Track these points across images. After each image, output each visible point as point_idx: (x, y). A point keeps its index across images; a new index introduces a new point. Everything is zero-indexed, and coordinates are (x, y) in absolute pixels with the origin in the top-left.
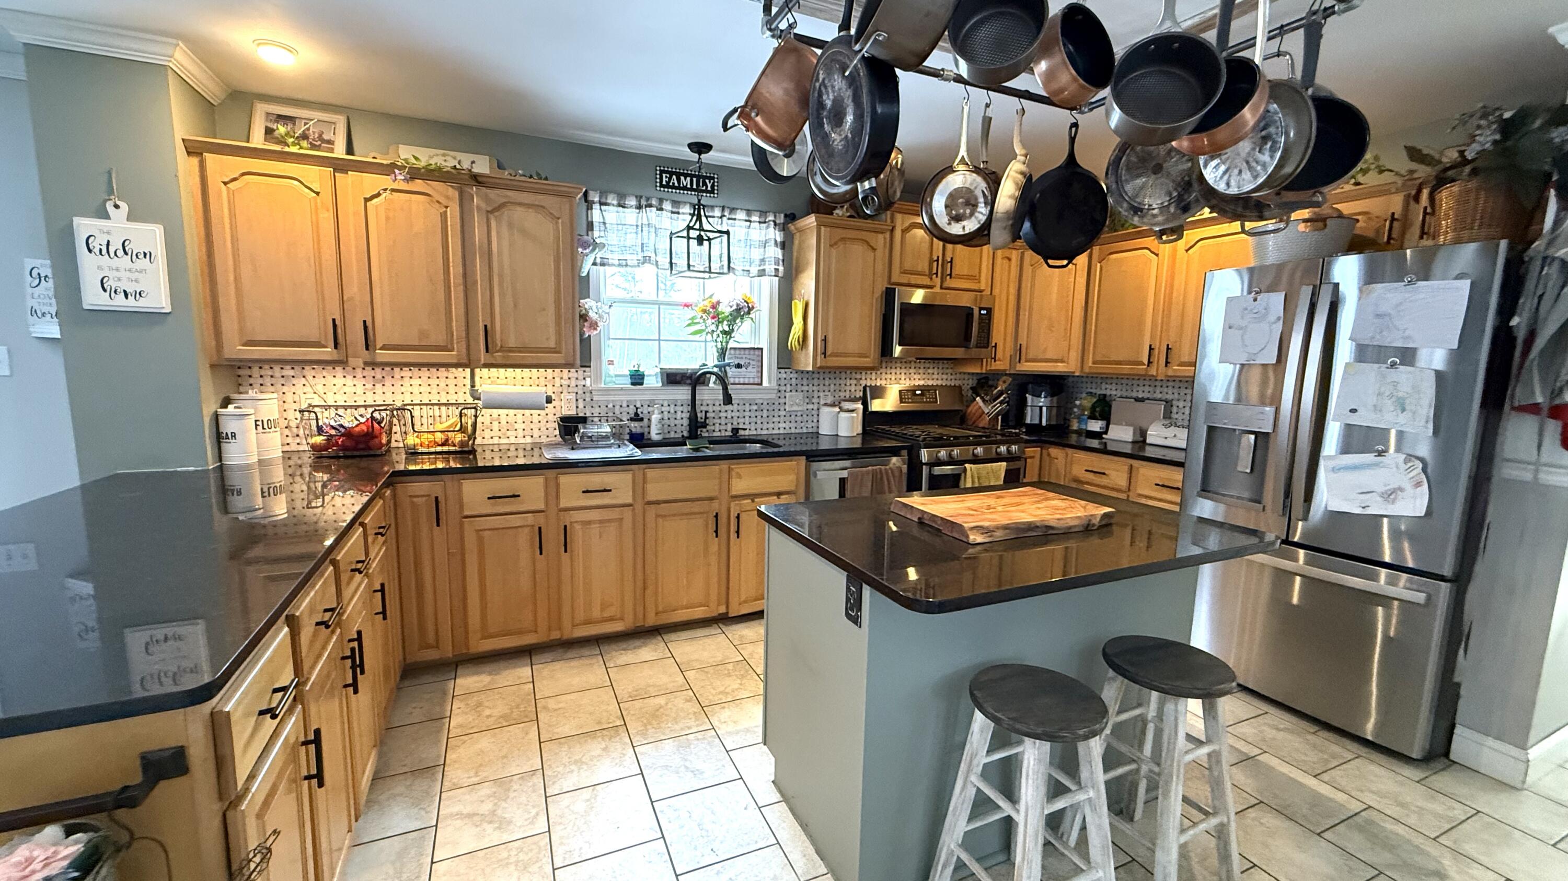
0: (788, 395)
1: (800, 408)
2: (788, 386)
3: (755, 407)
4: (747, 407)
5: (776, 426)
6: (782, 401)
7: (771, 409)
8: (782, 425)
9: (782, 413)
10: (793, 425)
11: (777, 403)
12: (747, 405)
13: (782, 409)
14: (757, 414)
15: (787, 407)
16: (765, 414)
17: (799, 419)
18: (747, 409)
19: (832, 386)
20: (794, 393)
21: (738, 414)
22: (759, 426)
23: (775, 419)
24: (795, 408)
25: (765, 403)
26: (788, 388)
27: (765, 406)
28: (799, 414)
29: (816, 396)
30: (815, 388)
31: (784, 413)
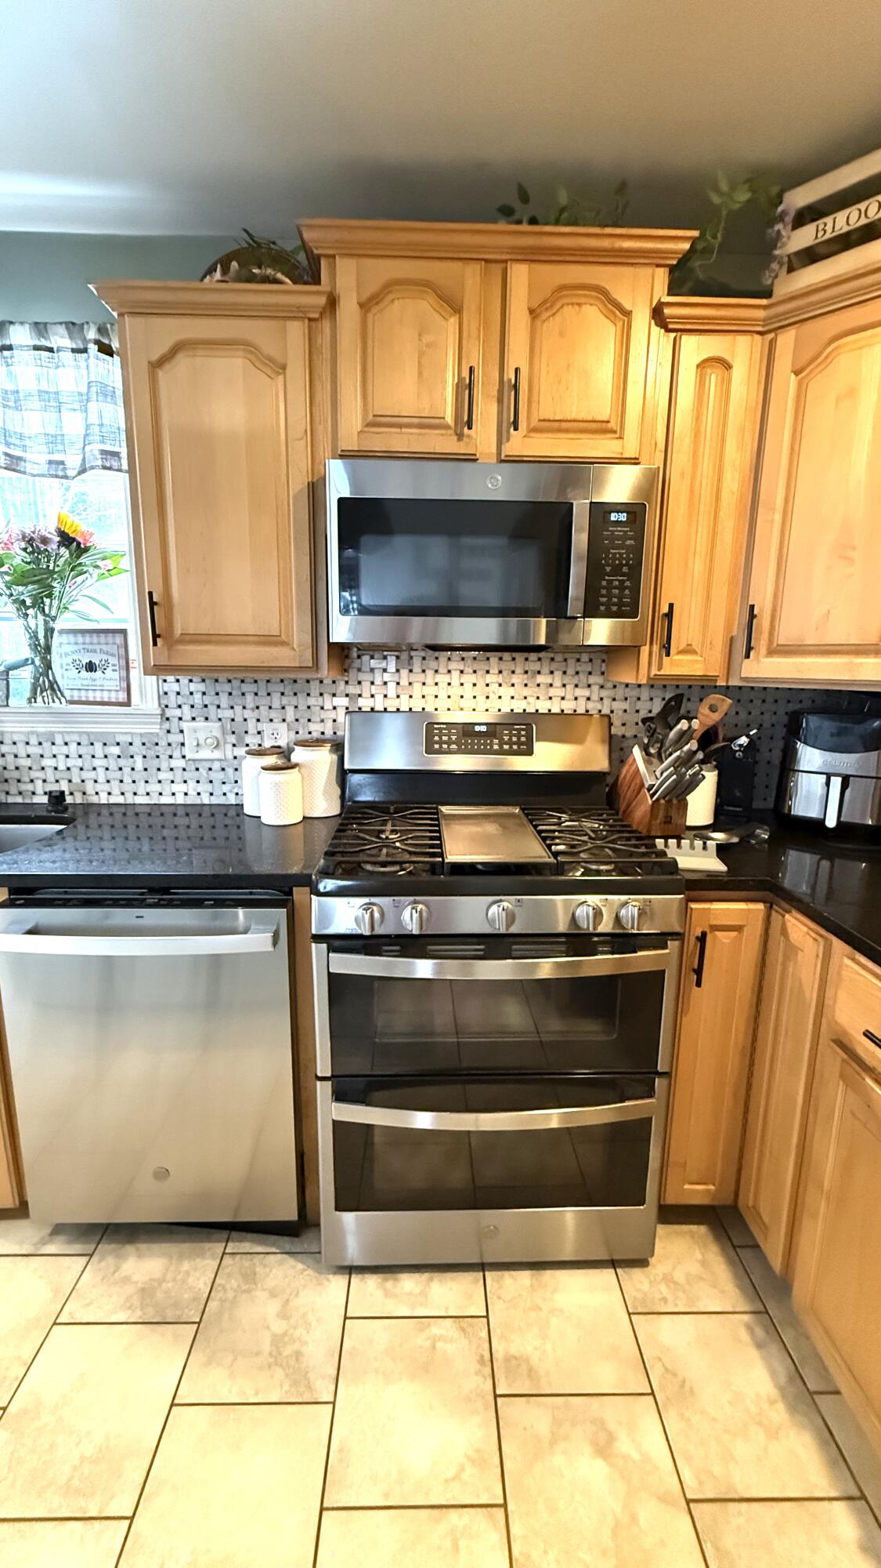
0: (185, 725)
1: (217, 754)
2: (186, 708)
3: (116, 750)
4: (98, 749)
5: (167, 788)
6: (175, 738)
7: (151, 753)
8: (179, 788)
9: (178, 763)
10: (204, 788)
11: (162, 743)
12: (98, 746)
13: (177, 754)
14: (122, 762)
15: (186, 751)
16: (139, 764)
17: (217, 776)
18: (99, 753)
19: (290, 711)
20: (200, 724)
21: (79, 762)
22: (128, 787)
23: (162, 776)
24: (205, 754)
25: (137, 742)
26: (187, 712)
27: (137, 749)
28: (216, 766)
29: (252, 730)
30: (247, 714)
31: (182, 763)
